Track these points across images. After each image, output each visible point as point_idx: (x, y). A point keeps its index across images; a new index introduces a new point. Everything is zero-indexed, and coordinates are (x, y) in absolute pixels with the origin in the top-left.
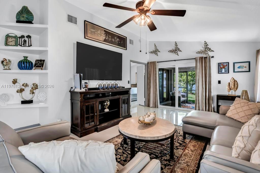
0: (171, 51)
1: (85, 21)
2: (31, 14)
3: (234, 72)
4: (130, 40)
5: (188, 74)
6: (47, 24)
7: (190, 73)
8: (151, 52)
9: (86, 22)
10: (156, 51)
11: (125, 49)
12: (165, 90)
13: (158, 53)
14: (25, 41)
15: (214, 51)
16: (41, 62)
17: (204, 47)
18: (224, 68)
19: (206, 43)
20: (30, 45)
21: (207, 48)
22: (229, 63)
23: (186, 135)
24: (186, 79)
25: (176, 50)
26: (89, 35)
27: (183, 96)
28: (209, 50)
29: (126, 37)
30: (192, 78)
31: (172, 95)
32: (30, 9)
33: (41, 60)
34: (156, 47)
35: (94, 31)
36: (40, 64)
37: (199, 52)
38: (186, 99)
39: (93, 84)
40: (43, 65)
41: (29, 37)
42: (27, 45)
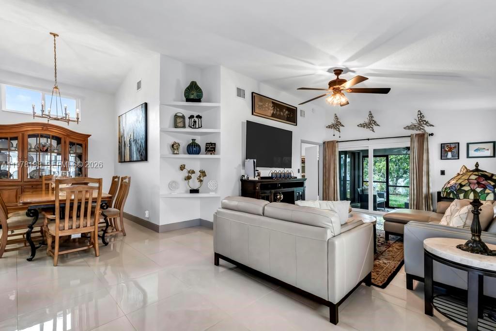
0: (362, 126)
1: (252, 93)
2: (201, 90)
3: (468, 157)
4: (301, 111)
5: (389, 159)
6: (219, 102)
7: (392, 157)
8: (329, 126)
9: (254, 94)
10: (337, 125)
11: (295, 124)
12: (348, 186)
13: (341, 128)
14: (195, 122)
15: (433, 126)
16: (212, 145)
17: (418, 120)
18: (451, 151)
19: (421, 114)
20: (200, 126)
21: (423, 121)
22: (459, 143)
23: (390, 235)
24: (385, 168)
25: (370, 123)
26: (257, 110)
27: (381, 195)
28: (426, 124)
29: (296, 108)
30: (396, 166)
31: (362, 193)
32: (199, 84)
33: (211, 144)
34: (337, 119)
35: (262, 104)
36: (211, 148)
37: (408, 128)
38: (385, 200)
39: (266, 172)
40: (214, 149)
41: (199, 117)
42: (197, 127)
